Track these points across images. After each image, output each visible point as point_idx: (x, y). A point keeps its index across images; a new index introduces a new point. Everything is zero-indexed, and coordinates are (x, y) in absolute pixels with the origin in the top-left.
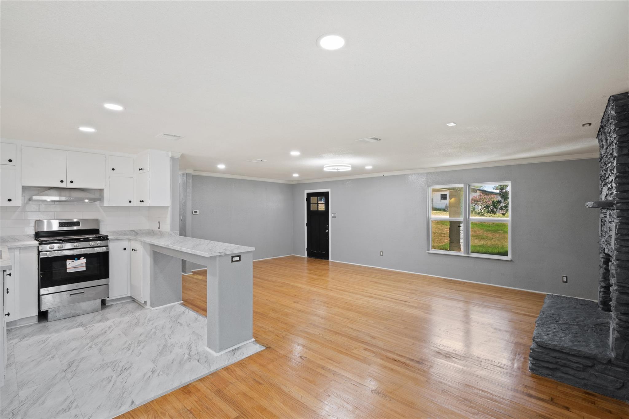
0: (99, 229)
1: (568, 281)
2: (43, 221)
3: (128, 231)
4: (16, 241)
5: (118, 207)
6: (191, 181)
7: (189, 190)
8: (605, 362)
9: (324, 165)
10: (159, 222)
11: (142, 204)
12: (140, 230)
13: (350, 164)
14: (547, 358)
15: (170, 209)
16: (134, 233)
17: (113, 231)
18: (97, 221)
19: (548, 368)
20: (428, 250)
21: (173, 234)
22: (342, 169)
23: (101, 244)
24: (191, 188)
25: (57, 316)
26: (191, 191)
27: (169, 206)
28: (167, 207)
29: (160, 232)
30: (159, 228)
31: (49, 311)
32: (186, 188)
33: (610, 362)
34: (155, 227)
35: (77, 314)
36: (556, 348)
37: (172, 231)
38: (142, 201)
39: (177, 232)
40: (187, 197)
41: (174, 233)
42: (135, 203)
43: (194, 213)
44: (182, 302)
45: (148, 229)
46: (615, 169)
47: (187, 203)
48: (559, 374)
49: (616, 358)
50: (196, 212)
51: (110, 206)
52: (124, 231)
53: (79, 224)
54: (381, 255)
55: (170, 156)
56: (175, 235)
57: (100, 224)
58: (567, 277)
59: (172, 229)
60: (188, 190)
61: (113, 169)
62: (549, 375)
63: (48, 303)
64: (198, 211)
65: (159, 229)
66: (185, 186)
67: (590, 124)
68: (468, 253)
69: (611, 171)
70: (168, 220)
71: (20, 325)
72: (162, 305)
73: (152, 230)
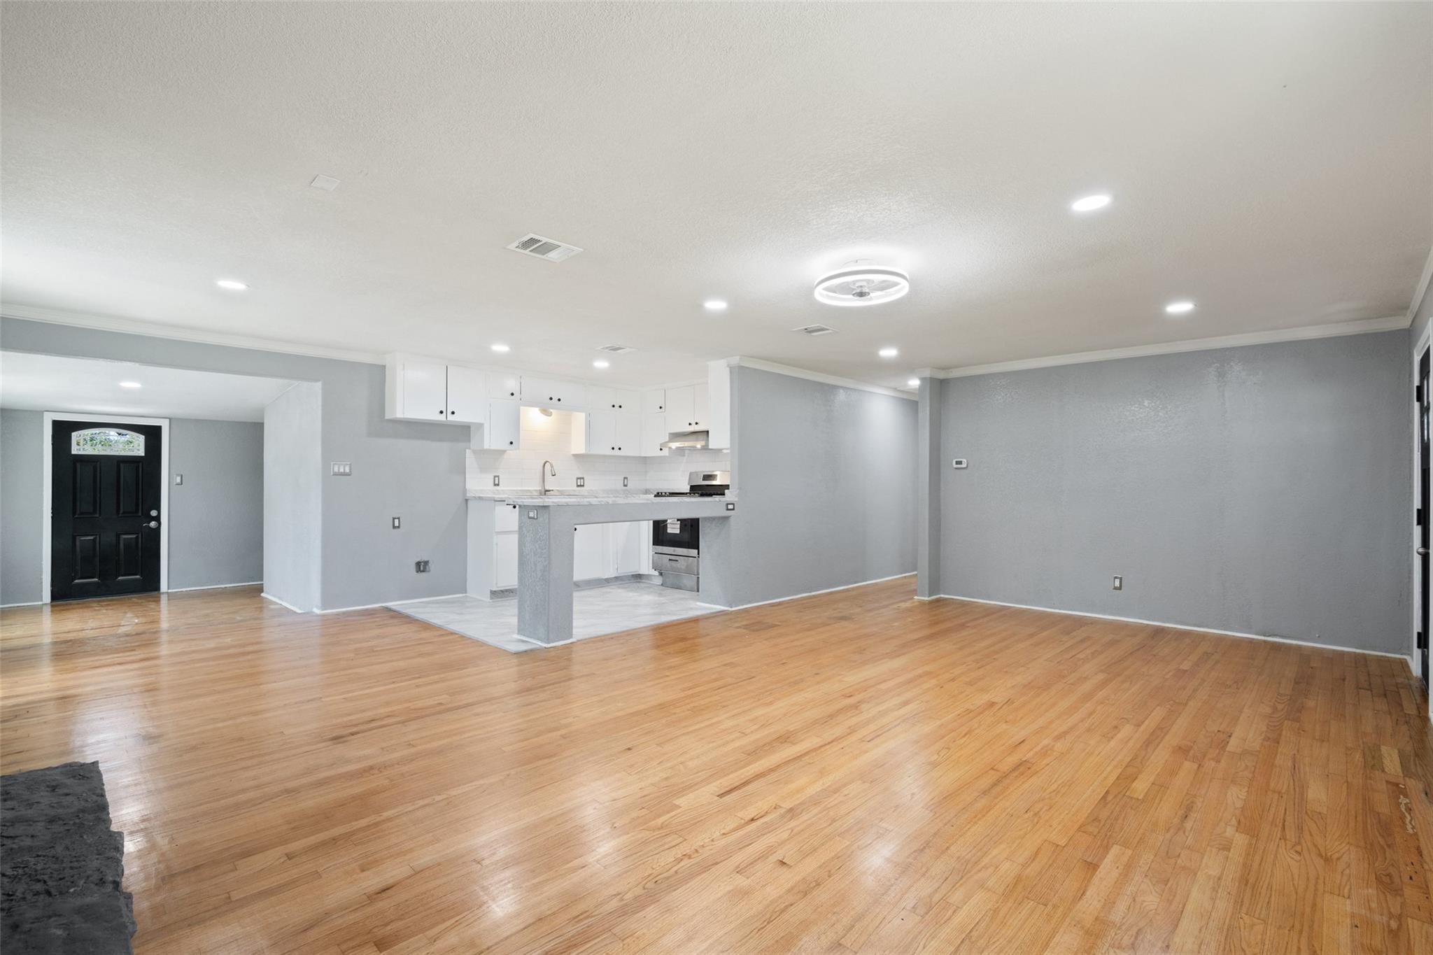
43: (955, 465)
50: (960, 463)
64: (963, 460)
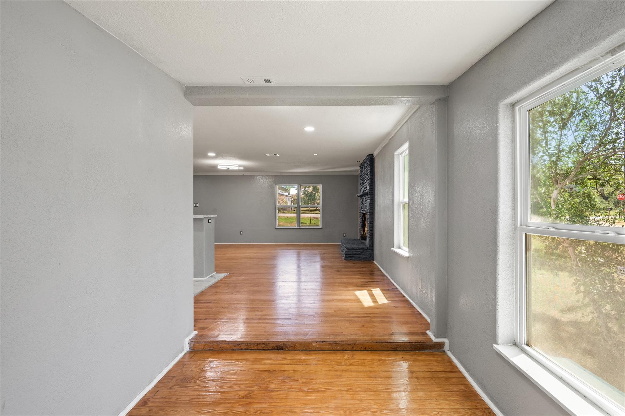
1: (346, 236)
8: (366, 249)
9: (218, 164)
13: (238, 165)
14: (350, 253)
19: (350, 257)
20: (275, 227)
22: (232, 168)
33: (368, 249)
36: (353, 248)
46: (369, 180)
48: (354, 258)
49: (369, 247)
54: (241, 234)
58: (345, 234)
62: (350, 259)
67: (360, 161)
68: (299, 227)
69: (366, 181)
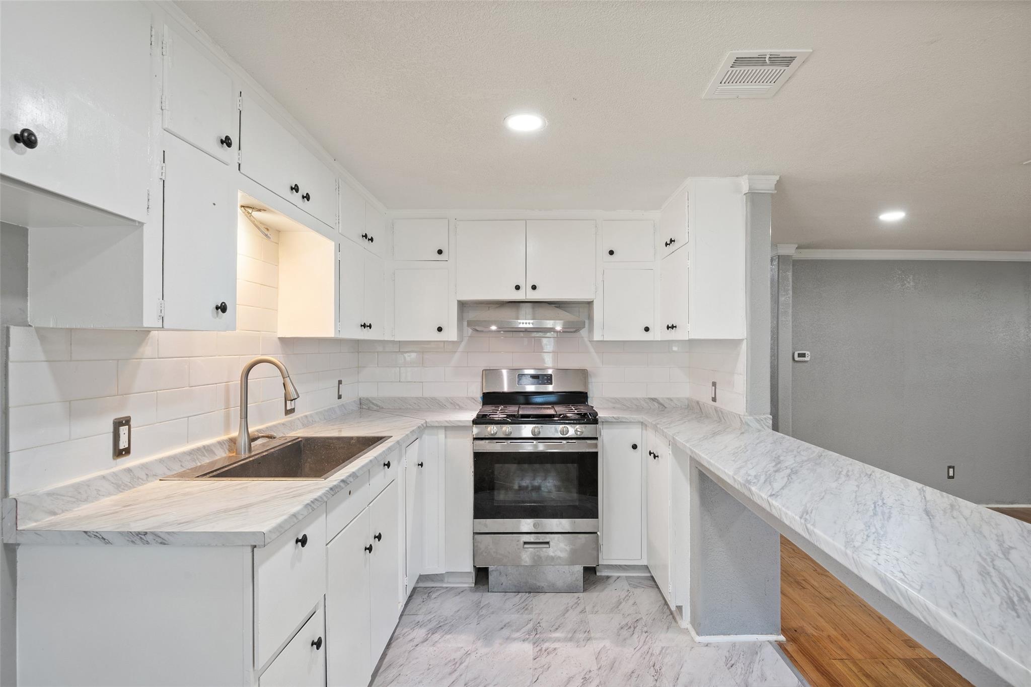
0: (587, 393)
2: (501, 372)
3: (644, 399)
4: (456, 408)
5: (624, 342)
6: (790, 274)
7: (787, 298)
10: (714, 384)
11: (672, 335)
12: (671, 400)
15: (744, 346)
16: (656, 404)
17: (613, 398)
18: (583, 374)
21: (754, 425)
23: (582, 432)
24: (791, 292)
25: (504, 584)
26: (791, 302)
27: (741, 341)
28: (736, 343)
29: (716, 409)
30: (714, 400)
31: (490, 570)
32: (778, 294)
34: (705, 397)
35: (537, 589)
37: (750, 415)
38: (673, 327)
39: (765, 419)
40: (780, 317)
41: (758, 421)
42: (658, 334)
43: (797, 358)
44: (782, 638)
45: (688, 399)
47: (780, 331)
50: (803, 355)
51: (605, 340)
52: (637, 399)
53: (551, 379)
55: (746, 189)
56: (760, 428)
57: (590, 380)
59: (752, 409)
60: (782, 299)
61: (611, 253)
63: (486, 553)
64: (807, 352)
65: (713, 403)
66: (777, 287)
70: (740, 381)
71: (448, 582)
72: (724, 634)
73: (698, 403)
